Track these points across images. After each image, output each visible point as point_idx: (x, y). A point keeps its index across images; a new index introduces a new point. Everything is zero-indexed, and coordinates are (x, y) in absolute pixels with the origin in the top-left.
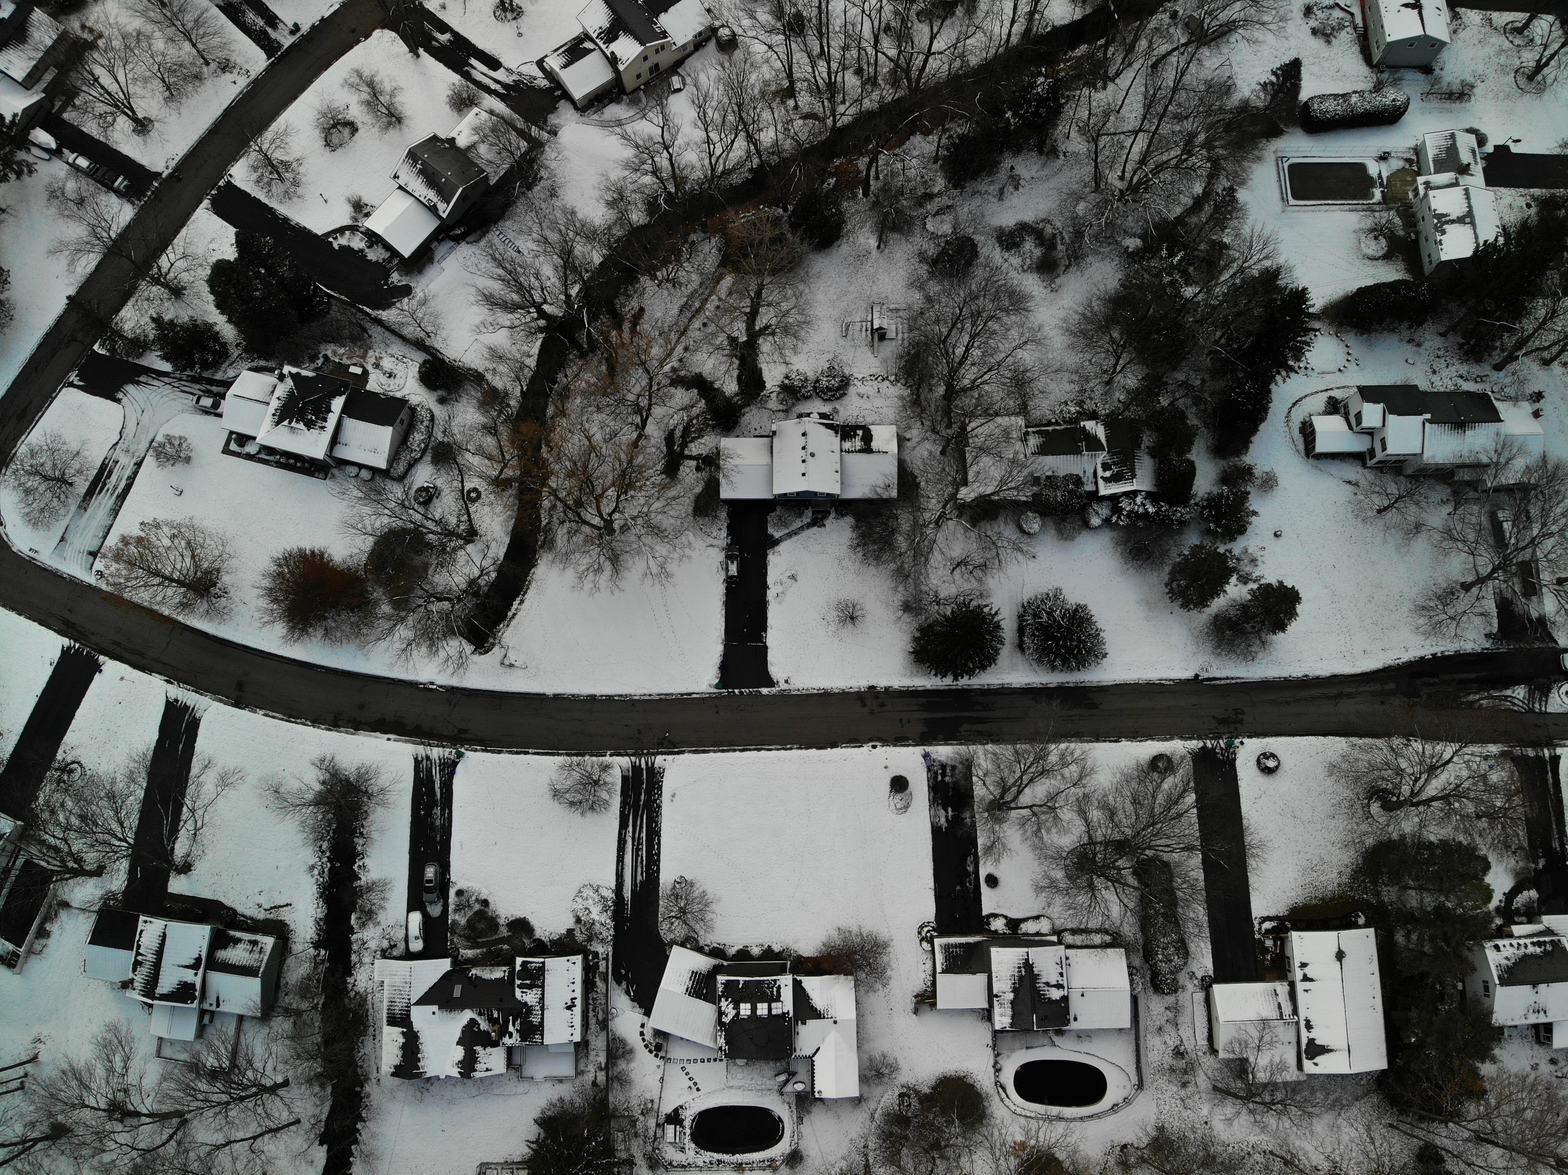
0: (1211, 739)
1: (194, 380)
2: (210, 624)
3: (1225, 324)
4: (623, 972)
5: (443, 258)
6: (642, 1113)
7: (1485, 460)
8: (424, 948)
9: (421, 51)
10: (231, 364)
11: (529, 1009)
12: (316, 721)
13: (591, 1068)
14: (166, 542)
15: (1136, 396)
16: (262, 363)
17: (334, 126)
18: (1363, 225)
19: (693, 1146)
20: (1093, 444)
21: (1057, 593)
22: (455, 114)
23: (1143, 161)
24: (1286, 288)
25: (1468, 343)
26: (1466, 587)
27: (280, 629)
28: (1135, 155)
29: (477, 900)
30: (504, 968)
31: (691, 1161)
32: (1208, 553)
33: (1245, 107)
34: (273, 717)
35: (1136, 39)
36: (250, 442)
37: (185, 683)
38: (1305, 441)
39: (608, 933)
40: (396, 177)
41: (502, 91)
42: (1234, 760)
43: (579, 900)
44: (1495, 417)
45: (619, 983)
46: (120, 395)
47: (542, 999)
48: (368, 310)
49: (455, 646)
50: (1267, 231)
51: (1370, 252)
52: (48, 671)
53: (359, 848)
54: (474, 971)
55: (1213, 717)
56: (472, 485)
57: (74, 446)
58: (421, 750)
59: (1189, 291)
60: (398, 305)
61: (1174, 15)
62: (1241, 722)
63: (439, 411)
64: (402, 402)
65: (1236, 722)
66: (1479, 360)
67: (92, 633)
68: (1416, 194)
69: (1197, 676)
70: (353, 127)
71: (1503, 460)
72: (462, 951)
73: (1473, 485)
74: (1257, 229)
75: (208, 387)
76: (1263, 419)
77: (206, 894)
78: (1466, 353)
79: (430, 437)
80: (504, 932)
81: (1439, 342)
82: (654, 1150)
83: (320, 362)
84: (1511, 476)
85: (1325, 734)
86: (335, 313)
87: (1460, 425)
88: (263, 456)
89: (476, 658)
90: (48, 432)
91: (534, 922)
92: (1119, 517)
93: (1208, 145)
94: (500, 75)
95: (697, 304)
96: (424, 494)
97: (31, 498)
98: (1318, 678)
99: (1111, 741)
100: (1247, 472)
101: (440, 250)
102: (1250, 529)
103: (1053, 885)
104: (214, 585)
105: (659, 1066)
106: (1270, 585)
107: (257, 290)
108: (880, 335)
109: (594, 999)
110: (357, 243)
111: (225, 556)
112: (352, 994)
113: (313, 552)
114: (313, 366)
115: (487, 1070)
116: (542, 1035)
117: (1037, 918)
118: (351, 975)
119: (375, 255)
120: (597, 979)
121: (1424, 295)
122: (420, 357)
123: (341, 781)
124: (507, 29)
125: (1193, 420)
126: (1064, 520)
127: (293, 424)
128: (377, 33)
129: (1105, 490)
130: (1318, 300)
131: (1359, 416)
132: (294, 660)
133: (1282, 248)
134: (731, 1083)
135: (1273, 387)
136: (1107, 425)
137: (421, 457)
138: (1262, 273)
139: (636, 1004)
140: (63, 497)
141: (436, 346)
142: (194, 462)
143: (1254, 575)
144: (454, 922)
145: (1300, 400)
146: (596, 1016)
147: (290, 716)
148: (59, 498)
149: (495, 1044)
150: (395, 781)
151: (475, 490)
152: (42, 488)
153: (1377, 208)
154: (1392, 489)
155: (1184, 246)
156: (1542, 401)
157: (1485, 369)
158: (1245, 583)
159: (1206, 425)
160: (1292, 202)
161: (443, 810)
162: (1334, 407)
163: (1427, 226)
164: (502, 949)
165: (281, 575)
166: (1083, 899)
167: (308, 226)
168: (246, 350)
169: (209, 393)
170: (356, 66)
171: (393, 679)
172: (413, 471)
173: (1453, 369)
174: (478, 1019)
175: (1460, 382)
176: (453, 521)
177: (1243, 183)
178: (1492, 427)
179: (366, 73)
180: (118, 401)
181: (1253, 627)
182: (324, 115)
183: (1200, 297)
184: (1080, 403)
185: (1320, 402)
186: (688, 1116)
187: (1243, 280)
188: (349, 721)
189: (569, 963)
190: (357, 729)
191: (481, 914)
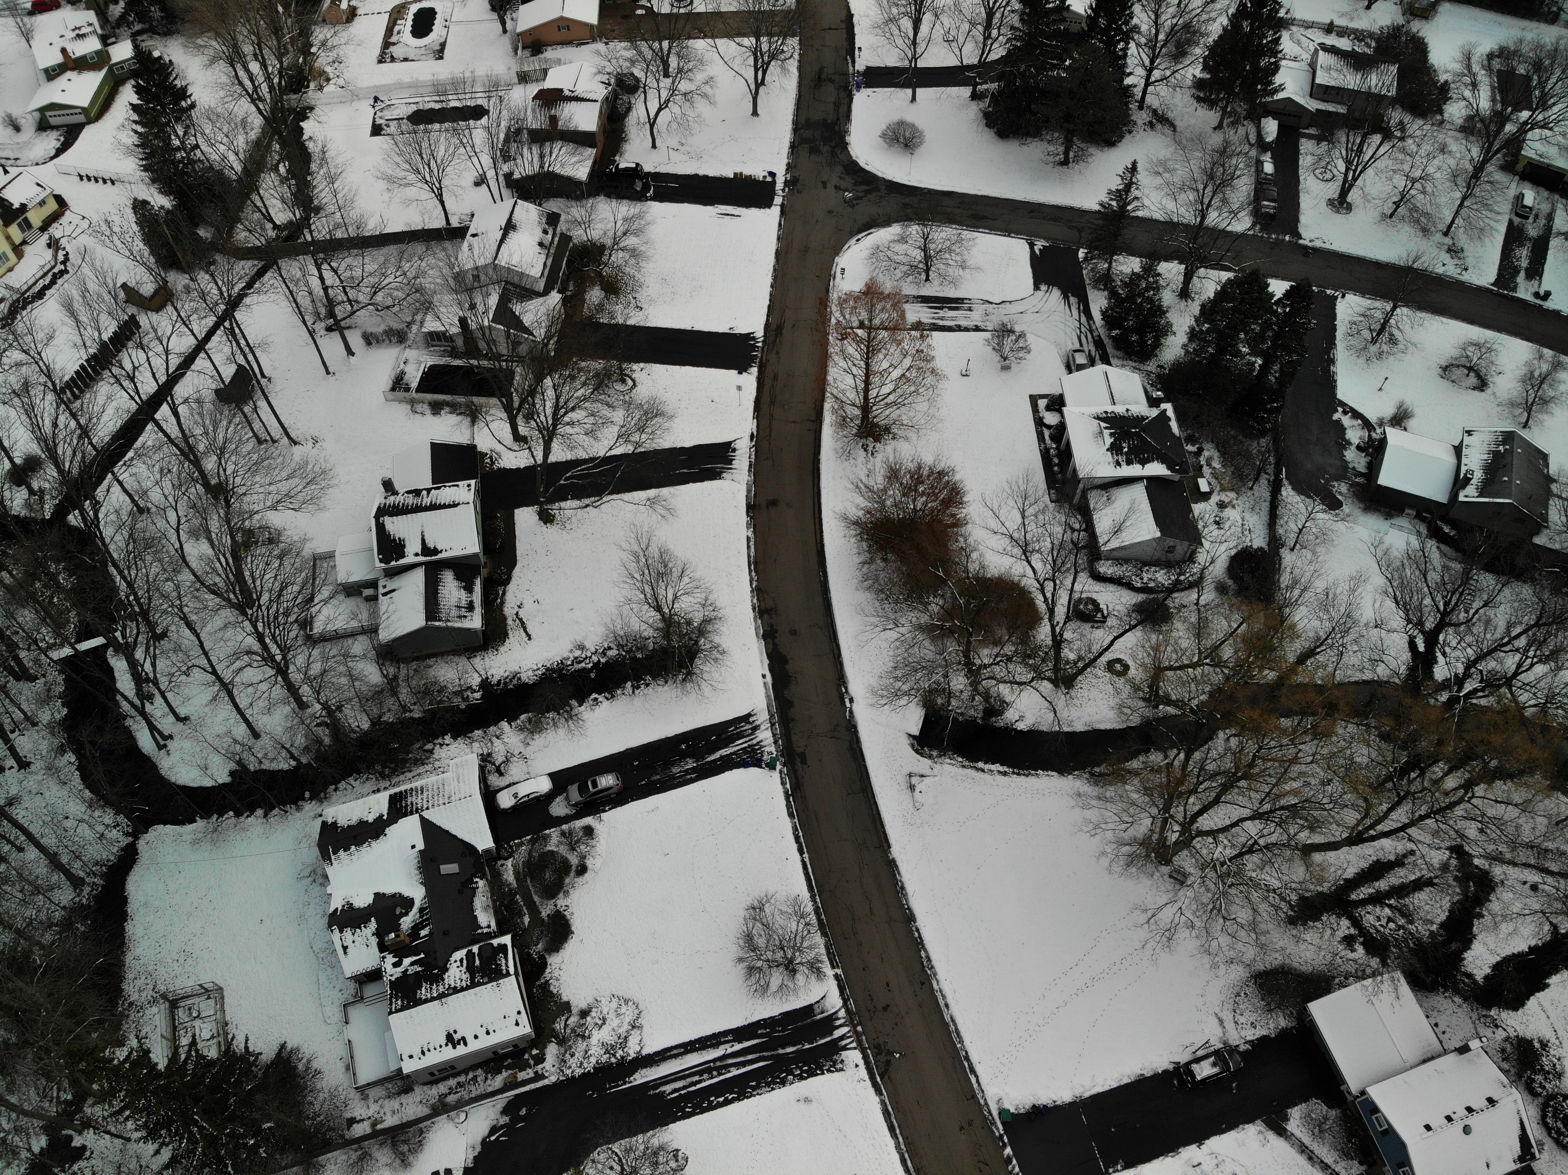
1: (1097, 339)
4: (524, 1112)
5: (1400, 528)
8: (505, 811)
10: (1135, 368)
11: (438, 979)
12: (759, 591)
13: (373, 1109)
17: (1469, 368)
29: (582, 856)
30: (493, 924)
34: (749, 547)
36: (1058, 411)
37: (756, 451)
39: (575, 1067)
43: (614, 1004)
45: (504, 1111)
47: (456, 990)
48: (1283, 474)
49: (909, 713)
52: (722, 328)
53: (618, 691)
54: (481, 883)
58: (762, 717)
60: (1311, 501)
63: (1207, 590)
67: (778, 353)
70: (1482, 385)
72: (509, 863)
75: (1097, 357)
77: (521, 547)
79: (1166, 590)
80: (546, 911)
83: (1190, 445)
86: (1257, 445)
88: (1047, 433)
89: (905, 742)
91: (571, 947)
96: (1093, 608)
101: (1408, 519)
104: (877, 440)
109: (476, 1077)
110: (1355, 435)
112: (429, 746)
115: (345, 948)
116: (403, 1009)
118: (455, 737)
119: (1354, 458)
120: (505, 1074)
122: (1260, 544)
123: (696, 643)
127: (1106, 432)
132: (822, 546)
137: (1136, 590)
139: (479, 1149)
140: (912, 278)
141: (1285, 559)
142: (1005, 375)
144: (547, 838)
146: (451, 1091)
147: (756, 563)
148: (908, 276)
149: (382, 947)
161: (693, 770)
164: (521, 915)
167: (1339, 382)
168: (1159, 376)
169: (1090, 356)
171: (841, 653)
172: (1112, 586)
174: (415, 909)
180: (1037, 287)
188: (771, 626)
189: (515, 1016)
190: (765, 637)
191: (564, 868)
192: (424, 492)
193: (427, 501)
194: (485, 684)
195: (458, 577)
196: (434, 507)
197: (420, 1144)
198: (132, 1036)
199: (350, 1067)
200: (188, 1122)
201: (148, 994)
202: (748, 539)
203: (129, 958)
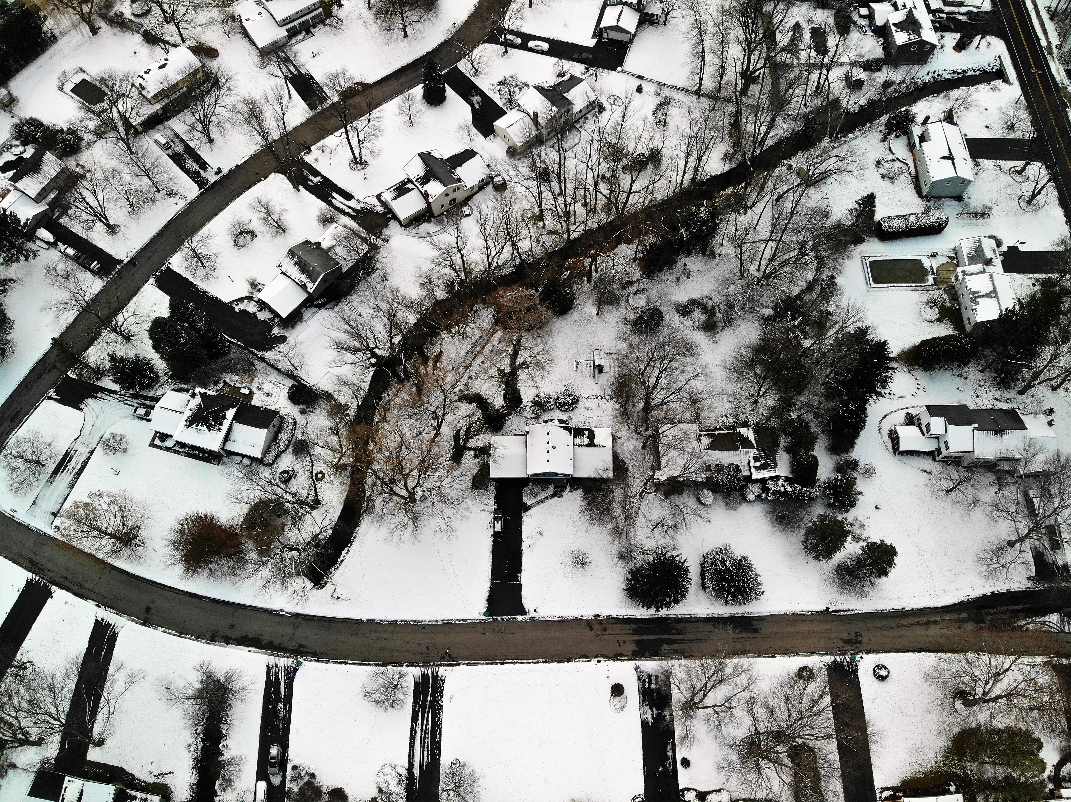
0: (840, 655)
1: (134, 396)
2: (130, 565)
3: (833, 364)
5: (309, 318)
7: (1017, 455)
9: (301, 187)
10: (160, 386)
12: (199, 637)
14: (105, 507)
15: (775, 412)
16: (182, 386)
17: (241, 233)
18: (922, 300)
20: (746, 444)
21: (727, 549)
22: (321, 227)
23: (772, 259)
24: (872, 341)
25: (999, 376)
26: (1011, 544)
27: (179, 569)
28: (767, 255)
29: (307, 773)
32: (831, 521)
33: (838, 225)
34: (169, 633)
35: (765, 182)
36: (169, 439)
37: (110, 607)
38: (892, 443)
40: (279, 266)
41: (353, 213)
42: (857, 670)
43: (382, 774)
44: (1021, 426)
46: (82, 406)
48: (256, 352)
49: (302, 583)
50: (858, 303)
51: (928, 317)
52: (16, 595)
53: (224, 732)
55: (841, 639)
56: (319, 469)
57: (48, 440)
58: (272, 660)
59: (807, 343)
60: (276, 348)
61: (790, 167)
62: (860, 642)
63: (301, 419)
64: (275, 413)
65: (857, 642)
66: (1007, 388)
67: (49, 569)
68: (957, 279)
69: (827, 608)
70: (253, 234)
71: (1030, 455)
73: (1010, 473)
74: (852, 302)
75: (143, 401)
76: (862, 428)
77: (114, 762)
78: (999, 383)
79: (292, 436)
80: (325, 798)
81: (979, 376)
83: (221, 385)
84: (1036, 466)
85: (920, 651)
86: (234, 353)
87: (999, 432)
88: (177, 448)
89: (314, 592)
90: (31, 429)
91: (348, 790)
92: (767, 495)
93: (815, 249)
94: (352, 203)
95: (478, 349)
96: (286, 475)
97: (15, 474)
98: (912, 610)
99: (769, 657)
100: (854, 464)
101: (308, 314)
102: (858, 503)
103: (730, 766)
104: (136, 537)
106: (874, 543)
107: (181, 337)
108: (600, 369)
110: (251, 308)
111: (145, 518)
113: (206, 516)
114: (216, 388)
117: (719, 791)
119: (263, 316)
121: (967, 344)
122: (289, 383)
123: (214, 680)
124: (358, 175)
125: (814, 429)
126: (729, 496)
127: (199, 427)
128: (272, 176)
129: (757, 475)
130: (895, 349)
131: (928, 426)
132: (187, 592)
133: (869, 314)
135: (867, 406)
136: (755, 431)
137: (286, 450)
138: (856, 331)
140: (37, 474)
141: (301, 376)
142: (129, 452)
143: (863, 536)
144: (290, 790)
145: (887, 415)
147: (181, 633)
148: (34, 474)
150: (251, 683)
151: (321, 472)
152: (23, 468)
153: (931, 288)
154: (955, 475)
155: (803, 314)
156: (1053, 415)
157: (1012, 393)
158: (857, 542)
159: (823, 432)
160: (873, 285)
161: (285, 704)
162: (911, 420)
163: (965, 300)
165: (182, 531)
166: (752, 776)
167: (220, 297)
168: (171, 377)
169: (143, 405)
170: (258, 195)
171: (255, 607)
172: (279, 459)
173: (990, 394)
175: (996, 402)
176: (305, 494)
177: (840, 272)
178: (1021, 432)
179: (264, 200)
180: (81, 410)
181: (865, 573)
182: (235, 226)
183: (814, 347)
184: (736, 416)
185: (901, 417)
187: (844, 335)
188: (222, 637)
190: (227, 643)
191: (309, 785)
202: (164, 632)
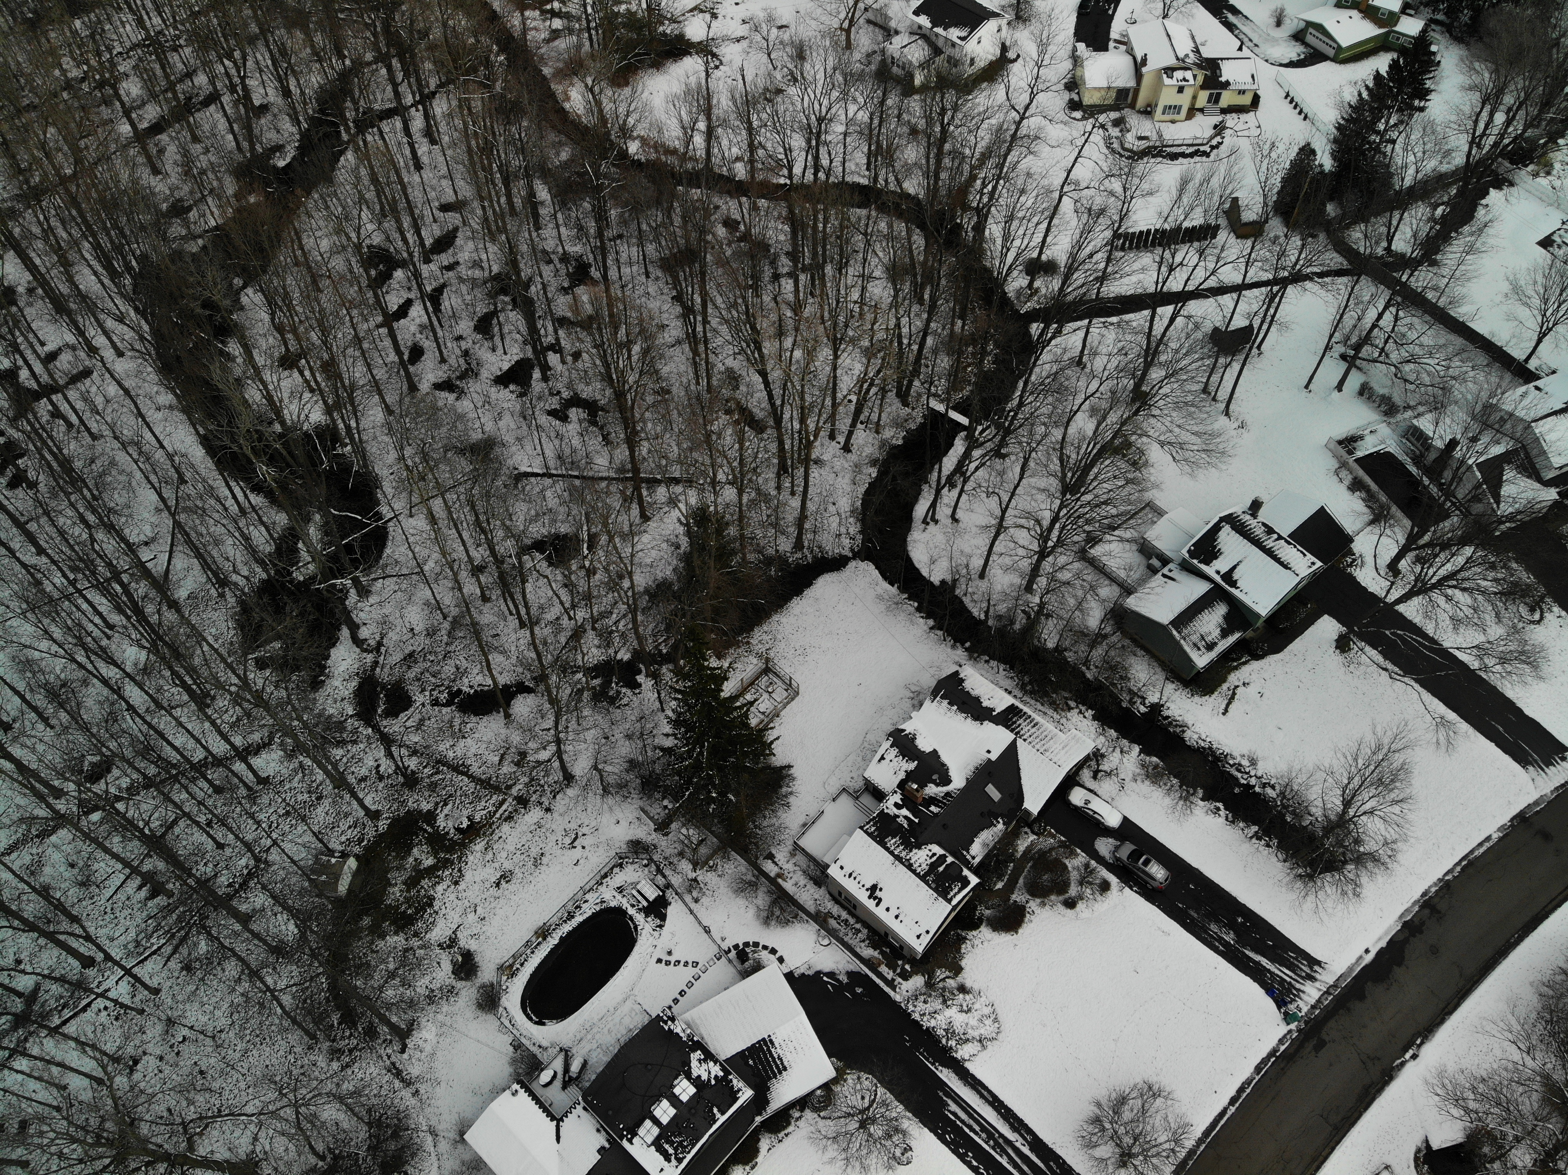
4: (859, 990)
6: (695, 880)
8: (1071, 802)
11: (908, 845)
12: (1446, 887)
13: (788, 867)
19: (613, 904)
29: (1081, 896)
30: (977, 860)
31: (602, 889)
39: (918, 1010)
43: (987, 1011)
45: (850, 974)
47: (910, 867)
53: (1241, 823)
54: (1000, 826)
58: (1326, 976)
72: (1032, 837)
77: (1296, 647)
80: (1018, 896)
82: (651, 860)
91: (1003, 939)
105: (723, 939)
109: (858, 931)
112: (1072, 703)
115: (882, 758)
116: (869, 834)
118: (1094, 718)
120: (876, 954)
123: (1345, 862)
134: (629, 1003)
139: (811, 973)
144: (1074, 853)
146: (838, 918)
147: (1471, 863)
149: (902, 785)
164: (1000, 878)
174: (945, 789)
186: (645, 925)
188: (1423, 923)
189: (922, 931)
190: (1406, 925)
191: (1061, 887)
192: (1275, 536)
193: (1269, 543)
194: (1156, 708)
195: (1226, 618)
196: (1270, 553)
197: (787, 922)
198: (729, 660)
199: (806, 826)
200: (699, 741)
201: (761, 648)
202: (1488, 838)
203: (775, 618)
